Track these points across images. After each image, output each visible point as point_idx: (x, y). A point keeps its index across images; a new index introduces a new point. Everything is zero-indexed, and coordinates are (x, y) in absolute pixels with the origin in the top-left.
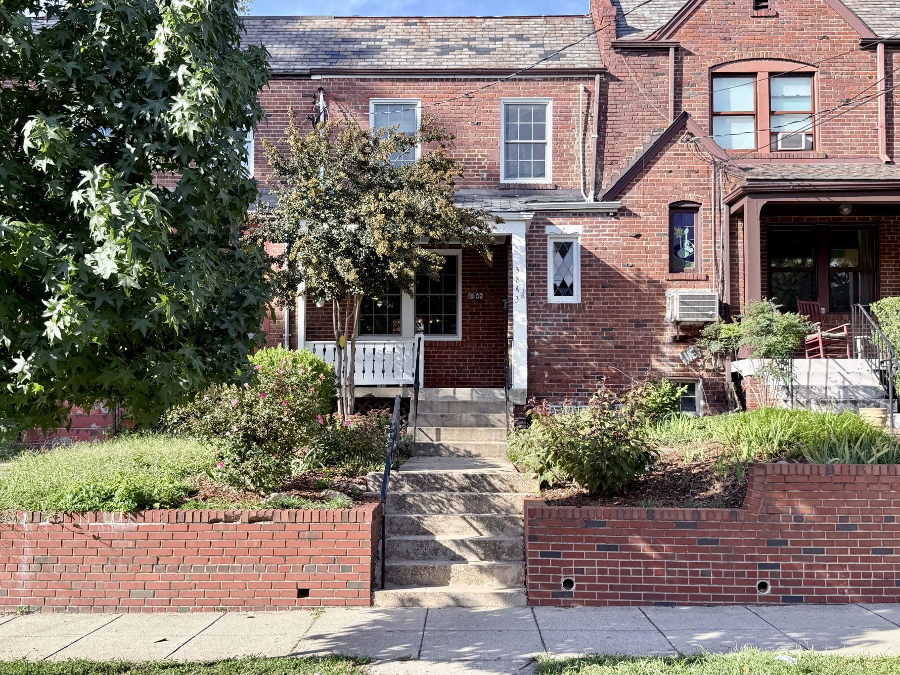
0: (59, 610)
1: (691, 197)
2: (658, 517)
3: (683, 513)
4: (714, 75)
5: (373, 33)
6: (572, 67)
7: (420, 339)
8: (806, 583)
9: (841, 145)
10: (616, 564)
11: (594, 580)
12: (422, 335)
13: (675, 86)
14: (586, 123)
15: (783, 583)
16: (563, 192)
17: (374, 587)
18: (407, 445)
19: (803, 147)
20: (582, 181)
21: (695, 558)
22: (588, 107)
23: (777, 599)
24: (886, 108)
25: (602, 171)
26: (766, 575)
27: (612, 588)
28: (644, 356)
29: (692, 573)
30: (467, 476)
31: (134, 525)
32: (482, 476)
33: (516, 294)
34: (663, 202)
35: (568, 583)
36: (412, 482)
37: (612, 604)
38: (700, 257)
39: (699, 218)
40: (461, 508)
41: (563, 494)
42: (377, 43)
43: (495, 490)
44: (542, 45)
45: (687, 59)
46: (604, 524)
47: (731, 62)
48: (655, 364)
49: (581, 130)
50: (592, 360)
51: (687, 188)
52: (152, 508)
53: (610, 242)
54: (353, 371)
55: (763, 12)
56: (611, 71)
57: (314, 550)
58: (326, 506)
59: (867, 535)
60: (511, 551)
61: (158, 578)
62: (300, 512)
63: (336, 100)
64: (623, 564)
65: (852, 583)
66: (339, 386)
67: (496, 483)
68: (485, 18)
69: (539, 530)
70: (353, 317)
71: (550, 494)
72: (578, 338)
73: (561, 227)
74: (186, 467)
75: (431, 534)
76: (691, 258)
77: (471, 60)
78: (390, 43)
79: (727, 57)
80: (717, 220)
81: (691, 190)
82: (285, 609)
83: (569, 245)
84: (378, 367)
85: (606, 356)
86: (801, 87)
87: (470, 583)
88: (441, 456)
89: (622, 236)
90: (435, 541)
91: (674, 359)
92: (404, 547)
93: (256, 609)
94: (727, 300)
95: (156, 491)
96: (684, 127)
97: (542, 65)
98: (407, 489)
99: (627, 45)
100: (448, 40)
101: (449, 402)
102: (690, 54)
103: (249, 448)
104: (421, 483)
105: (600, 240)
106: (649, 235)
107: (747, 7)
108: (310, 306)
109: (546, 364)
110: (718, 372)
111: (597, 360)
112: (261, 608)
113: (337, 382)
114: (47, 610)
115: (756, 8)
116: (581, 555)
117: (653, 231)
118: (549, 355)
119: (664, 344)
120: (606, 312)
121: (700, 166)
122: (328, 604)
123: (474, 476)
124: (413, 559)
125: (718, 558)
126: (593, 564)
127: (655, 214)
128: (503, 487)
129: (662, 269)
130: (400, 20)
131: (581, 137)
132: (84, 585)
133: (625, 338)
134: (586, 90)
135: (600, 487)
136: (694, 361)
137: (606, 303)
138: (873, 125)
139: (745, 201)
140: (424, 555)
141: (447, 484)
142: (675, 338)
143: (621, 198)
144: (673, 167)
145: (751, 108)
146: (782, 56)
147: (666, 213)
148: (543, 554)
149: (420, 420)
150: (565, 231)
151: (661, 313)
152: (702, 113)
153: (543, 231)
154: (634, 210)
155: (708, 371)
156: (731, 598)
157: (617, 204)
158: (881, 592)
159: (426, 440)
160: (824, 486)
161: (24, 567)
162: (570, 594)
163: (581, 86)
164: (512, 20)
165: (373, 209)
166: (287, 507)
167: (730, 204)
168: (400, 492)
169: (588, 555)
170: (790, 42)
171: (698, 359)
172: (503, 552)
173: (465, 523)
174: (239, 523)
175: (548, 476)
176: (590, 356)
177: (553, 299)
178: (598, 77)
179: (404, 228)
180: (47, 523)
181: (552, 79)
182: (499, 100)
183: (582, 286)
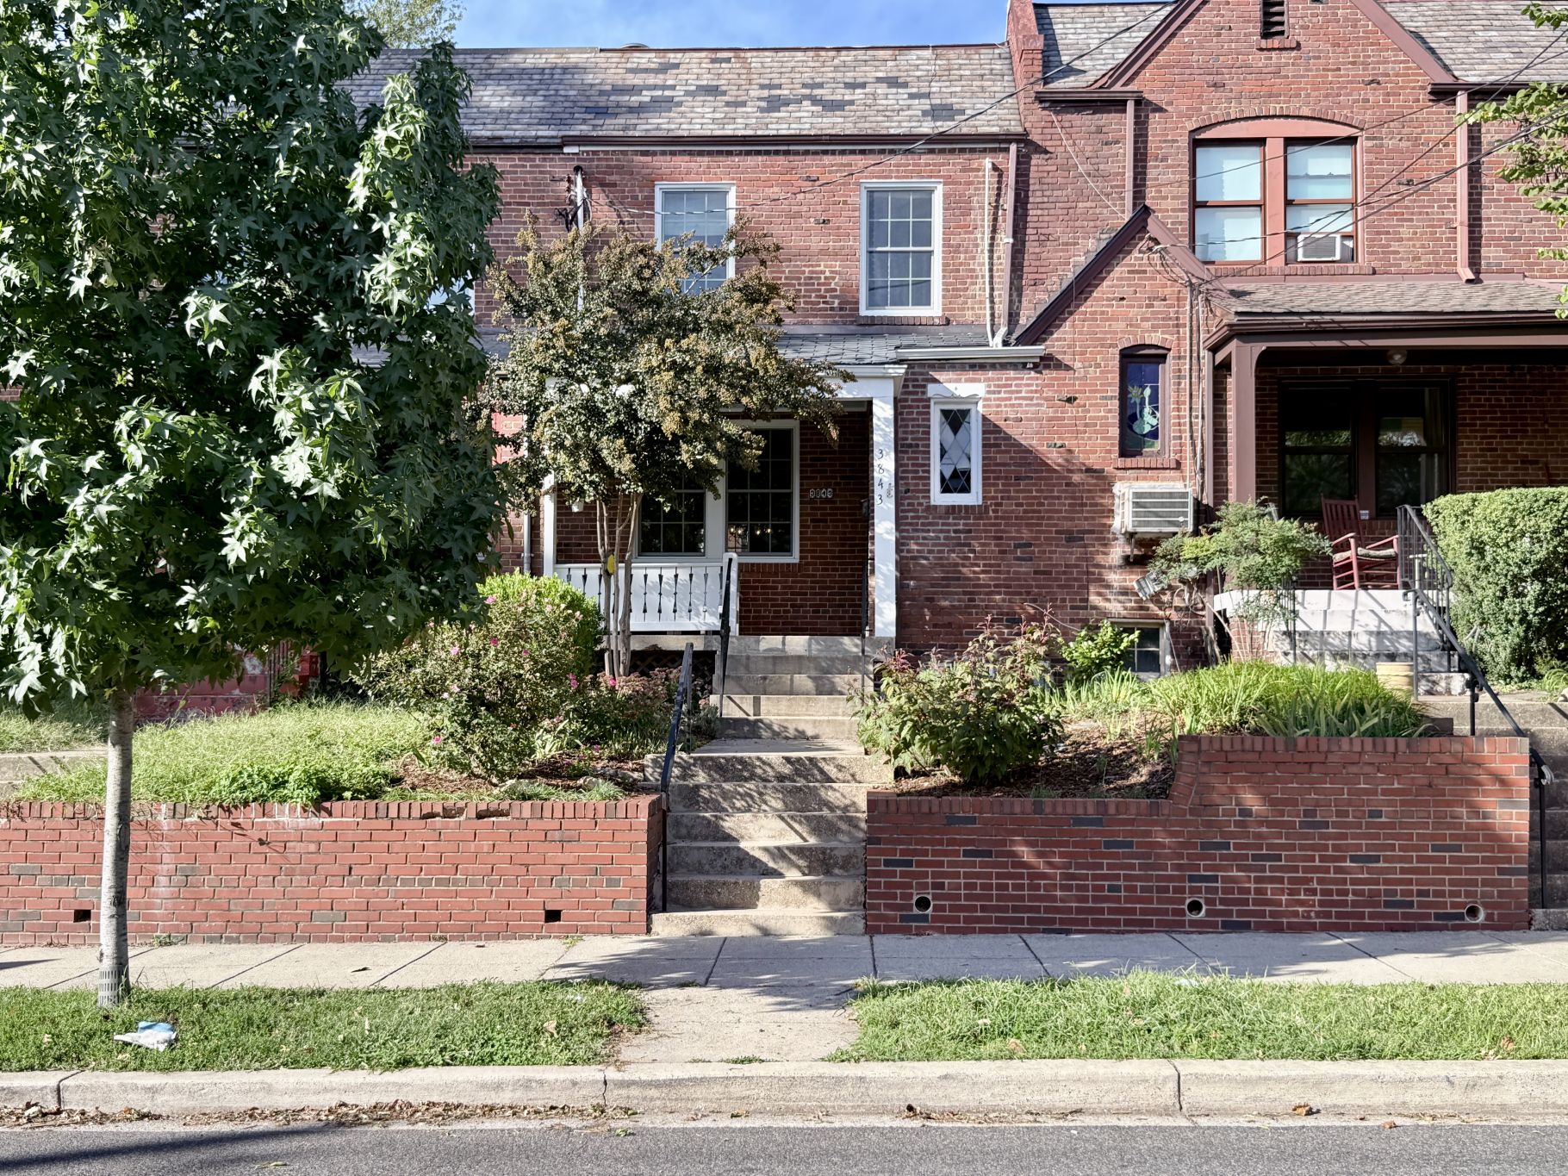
0: (212, 940)
1: (1155, 338)
2: (1048, 810)
3: (1085, 805)
4: (1197, 144)
5: (661, 76)
6: (973, 131)
7: (731, 560)
8: (1256, 902)
9: (1398, 252)
10: (989, 876)
11: (958, 897)
12: (734, 556)
13: (1135, 160)
14: (995, 220)
15: (1223, 901)
16: (958, 330)
17: (652, 908)
18: (709, 722)
19: (1338, 257)
20: (988, 312)
21: (1100, 866)
22: (998, 195)
23: (1214, 925)
24: (1470, 194)
25: (1020, 296)
26: (1199, 890)
27: (983, 908)
28: (1080, 587)
29: (1096, 888)
30: (788, 760)
31: (315, 820)
32: (811, 760)
33: (878, 491)
34: (1111, 346)
35: (923, 903)
36: (710, 768)
37: (983, 931)
38: (1169, 432)
39: (1167, 371)
40: (779, 805)
41: (924, 783)
42: (667, 93)
43: (830, 780)
44: (928, 95)
45: (1155, 118)
46: (973, 820)
47: (1225, 122)
48: (1094, 599)
49: (987, 231)
50: (999, 593)
51: (1147, 325)
52: (341, 798)
53: (1026, 410)
54: (628, 610)
55: (1276, 42)
56: (1035, 137)
57: (567, 857)
58: (584, 798)
59: (1344, 836)
60: (846, 864)
61: (350, 895)
62: (547, 805)
63: (603, 184)
64: (999, 876)
65: (1322, 903)
66: (606, 631)
67: (831, 770)
68: (838, 49)
69: (882, 830)
70: (628, 526)
71: (907, 785)
72: (976, 558)
73: (951, 386)
74: (384, 746)
75: (735, 840)
76: (1154, 434)
77: (814, 120)
78: (687, 93)
79: (1219, 114)
80: (1195, 374)
81: (1154, 328)
82: (528, 938)
83: (965, 413)
84: (668, 604)
85: (1021, 586)
86: (1336, 162)
87: (787, 904)
88: (760, 737)
89: (1046, 399)
90: (739, 849)
91: (1125, 592)
92: (693, 858)
93: (488, 938)
94: (1208, 500)
95: (345, 776)
96: (1144, 229)
97: (927, 127)
98: (701, 778)
99: (1060, 97)
100: (779, 87)
101: (774, 658)
102: (1160, 110)
103: (476, 716)
104: (724, 770)
105: (1013, 406)
106: (1088, 398)
107: (1251, 34)
108: (562, 511)
109: (928, 599)
110: (1192, 611)
111: (1006, 593)
112: (496, 936)
113: (602, 625)
114: (194, 940)
115: (1266, 35)
116: (941, 864)
117: (1096, 391)
118: (933, 586)
119: (1110, 567)
120: (1022, 518)
121: (1168, 291)
122: (587, 931)
123: (799, 760)
124: (708, 873)
125: (1132, 867)
126: (957, 876)
127: (1097, 366)
128: (840, 775)
129: (1109, 452)
130: (703, 54)
131: (987, 242)
132: (247, 906)
133: (1050, 559)
134: (995, 168)
135: (975, 772)
136: (1157, 594)
137: (1021, 505)
138: (1450, 220)
139: (1232, 347)
140: (724, 867)
141: (759, 771)
142: (1126, 559)
143: (1045, 340)
144: (1126, 291)
145: (1255, 195)
146: (1305, 112)
147: (1115, 363)
148: (887, 863)
149: (729, 684)
150: (957, 393)
151: (1105, 521)
152: (1177, 204)
153: (924, 393)
154: (1066, 359)
155: (1178, 609)
156: (1150, 923)
157: (1038, 349)
158: (1362, 915)
159: (739, 714)
160: (1281, 766)
161: (163, 880)
162: (925, 918)
163: (987, 163)
164: (881, 53)
165: (655, 364)
166: (530, 798)
167: (1214, 350)
168: (691, 783)
169: (951, 864)
170: (1318, 89)
171: (1163, 591)
172: (836, 864)
173: (783, 825)
174: (462, 818)
175: (905, 759)
176: (996, 586)
177: (939, 498)
178: (1013, 147)
179: (702, 393)
180: (195, 819)
181: (942, 151)
182: (859, 184)
183: (984, 479)
